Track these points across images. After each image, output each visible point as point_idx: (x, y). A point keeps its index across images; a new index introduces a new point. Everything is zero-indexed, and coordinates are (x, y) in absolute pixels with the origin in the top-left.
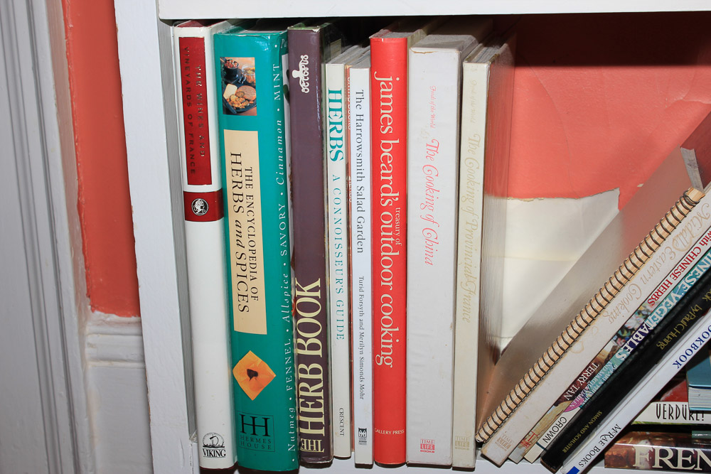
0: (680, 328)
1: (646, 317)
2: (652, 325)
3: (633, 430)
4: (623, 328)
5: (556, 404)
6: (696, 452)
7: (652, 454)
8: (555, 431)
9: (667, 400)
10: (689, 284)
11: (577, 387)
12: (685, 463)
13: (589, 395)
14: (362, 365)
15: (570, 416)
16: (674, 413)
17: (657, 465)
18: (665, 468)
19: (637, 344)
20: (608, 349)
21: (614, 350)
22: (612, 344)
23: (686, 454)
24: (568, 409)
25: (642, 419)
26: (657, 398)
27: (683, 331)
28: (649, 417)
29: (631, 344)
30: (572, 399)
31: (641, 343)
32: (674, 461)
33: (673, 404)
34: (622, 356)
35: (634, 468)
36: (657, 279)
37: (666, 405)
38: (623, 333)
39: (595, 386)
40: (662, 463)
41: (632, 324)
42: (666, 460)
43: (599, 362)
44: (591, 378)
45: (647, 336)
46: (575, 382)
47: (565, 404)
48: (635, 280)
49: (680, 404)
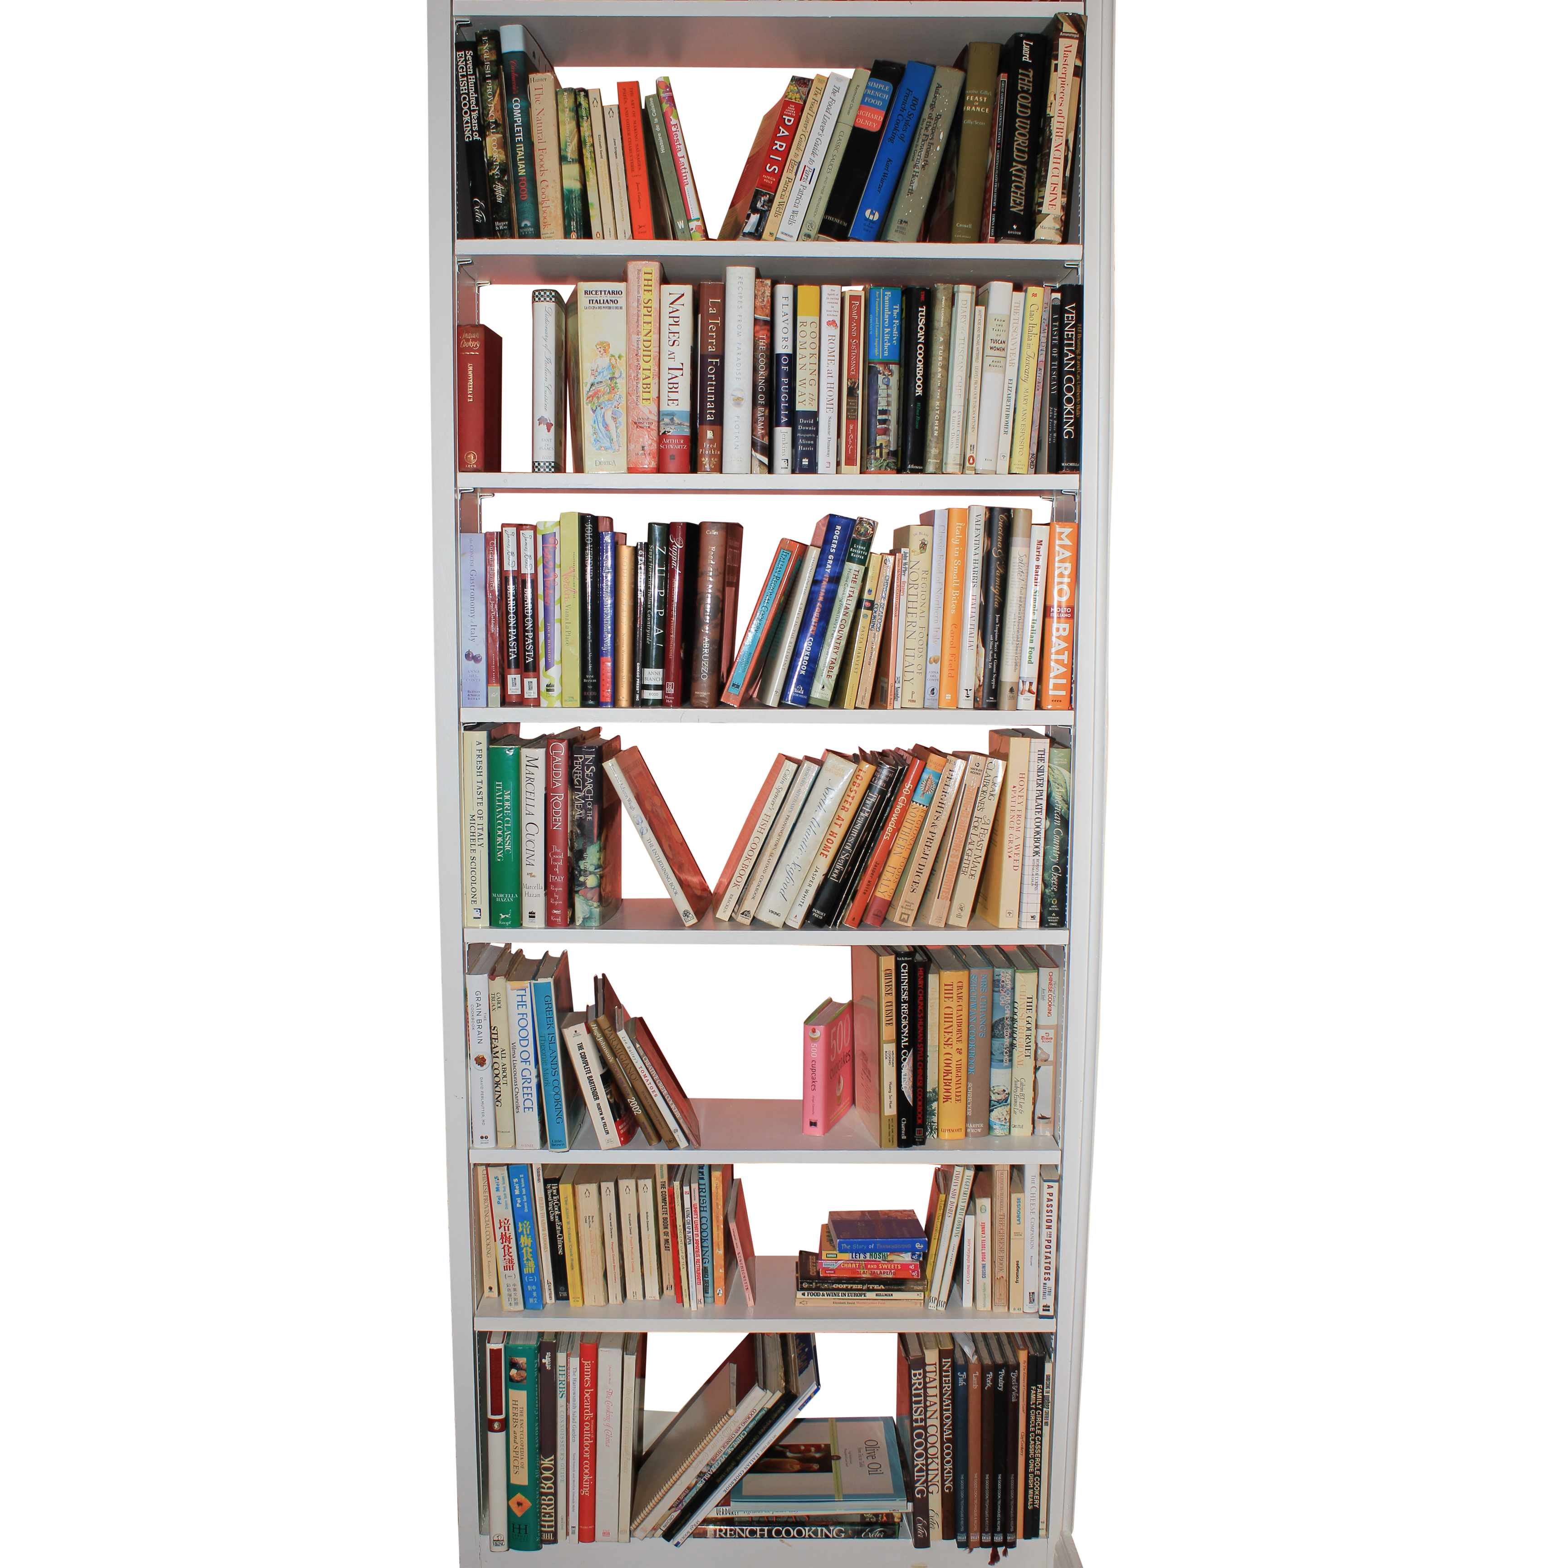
1: (711, 1467)
2: (714, 1470)
3: (707, 1521)
4: (701, 1472)
5: (669, 1509)
6: (736, 1529)
7: (715, 1531)
8: (668, 1522)
9: (721, 1506)
11: (680, 1501)
12: (731, 1535)
13: (685, 1504)
14: (574, 1495)
15: (675, 1514)
16: (725, 1512)
17: (718, 1536)
18: (722, 1537)
19: (707, 1480)
20: (694, 1482)
21: (696, 1483)
22: (695, 1480)
23: (731, 1530)
24: (675, 1511)
25: (710, 1516)
26: (717, 1506)
27: (727, 1474)
28: (713, 1515)
29: (704, 1479)
30: (677, 1506)
31: (709, 1479)
32: (726, 1534)
33: (724, 1508)
34: (700, 1485)
35: (707, 1538)
36: (716, 1450)
37: (721, 1509)
38: (701, 1475)
39: (688, 1500)
40: (720, 1535)
41: (705, 1470)
42: (722, 1534)
43: (690, 1489)
44: (685, 1496)
45: (712, 1476)
46: (678, 1499)
47: (673, 1509)
48: (706, 1450)
49: (727, 1508)
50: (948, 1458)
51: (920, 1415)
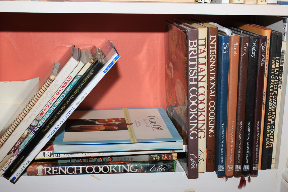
0: (50, 125)
1: (39, 121)
2: (41, 124)
3: (35, 162)
4: (31, 126)
5: (8, 154)
6: (59, 168)
7: (43, 170)
8: (9, 164)
9: (47, 150)
10: (53, 109)
11: (15, 148)
12: (55, 172)
13: (20, 150)
15: (14, 158)
16: (49, 155)
17: (45, 174)
18: (49, 174)
19: (36, 131)
20: (26, 133)
21: (28, 134)
22: (27, 132)
23: (55, 169)
24: (13, 156)
25: (38, 158)
26: (42, 150)
28: (41, 156)
29: (34, 131)
30: (14, 152)
31: (38, 131)
32: (51, 171)
33: (49, 152)
34: (31, 136)
35: (38, 175)
36: (41, 107)
37: (46, 152)
38: (31, 127)
39: (22, 147)
40: (47, 173)
41: (34, 124)
42: (48, 172)
43: (23, 138)
44: (20, 144)
45: (40, 128)
46: (14, 146)
47: (11, 154)
48: (34, 108)
49: (52, 151)
50: (212, 112)
51: (194, 76)
